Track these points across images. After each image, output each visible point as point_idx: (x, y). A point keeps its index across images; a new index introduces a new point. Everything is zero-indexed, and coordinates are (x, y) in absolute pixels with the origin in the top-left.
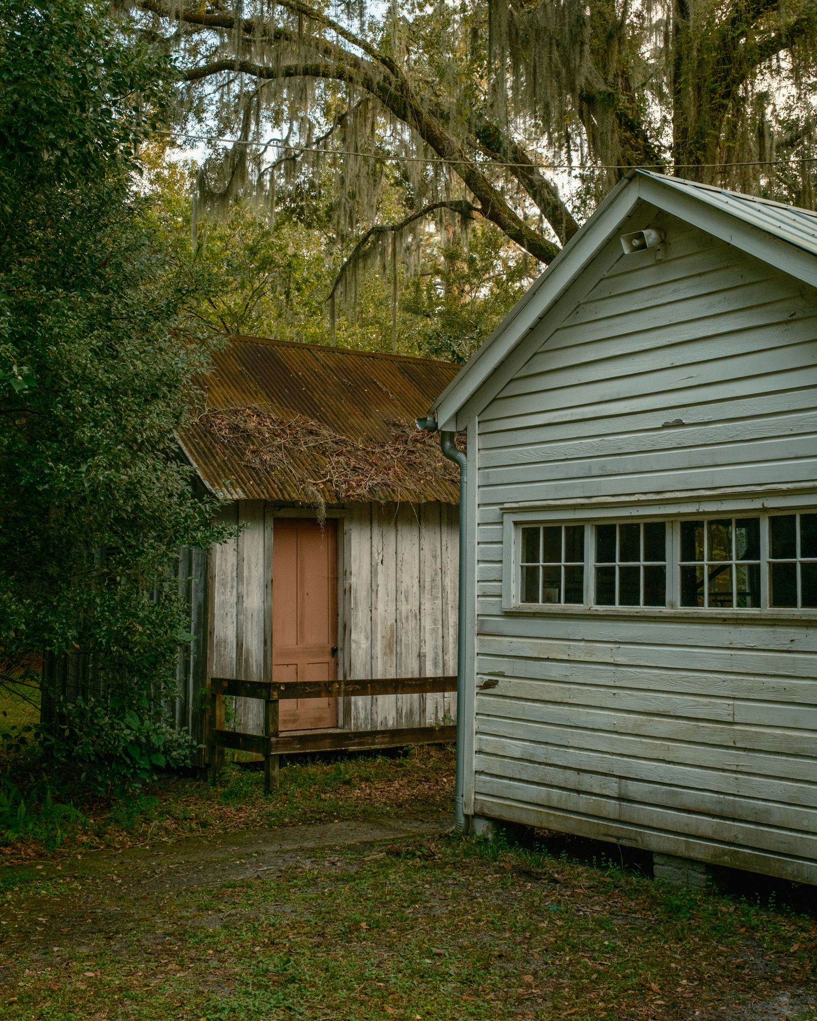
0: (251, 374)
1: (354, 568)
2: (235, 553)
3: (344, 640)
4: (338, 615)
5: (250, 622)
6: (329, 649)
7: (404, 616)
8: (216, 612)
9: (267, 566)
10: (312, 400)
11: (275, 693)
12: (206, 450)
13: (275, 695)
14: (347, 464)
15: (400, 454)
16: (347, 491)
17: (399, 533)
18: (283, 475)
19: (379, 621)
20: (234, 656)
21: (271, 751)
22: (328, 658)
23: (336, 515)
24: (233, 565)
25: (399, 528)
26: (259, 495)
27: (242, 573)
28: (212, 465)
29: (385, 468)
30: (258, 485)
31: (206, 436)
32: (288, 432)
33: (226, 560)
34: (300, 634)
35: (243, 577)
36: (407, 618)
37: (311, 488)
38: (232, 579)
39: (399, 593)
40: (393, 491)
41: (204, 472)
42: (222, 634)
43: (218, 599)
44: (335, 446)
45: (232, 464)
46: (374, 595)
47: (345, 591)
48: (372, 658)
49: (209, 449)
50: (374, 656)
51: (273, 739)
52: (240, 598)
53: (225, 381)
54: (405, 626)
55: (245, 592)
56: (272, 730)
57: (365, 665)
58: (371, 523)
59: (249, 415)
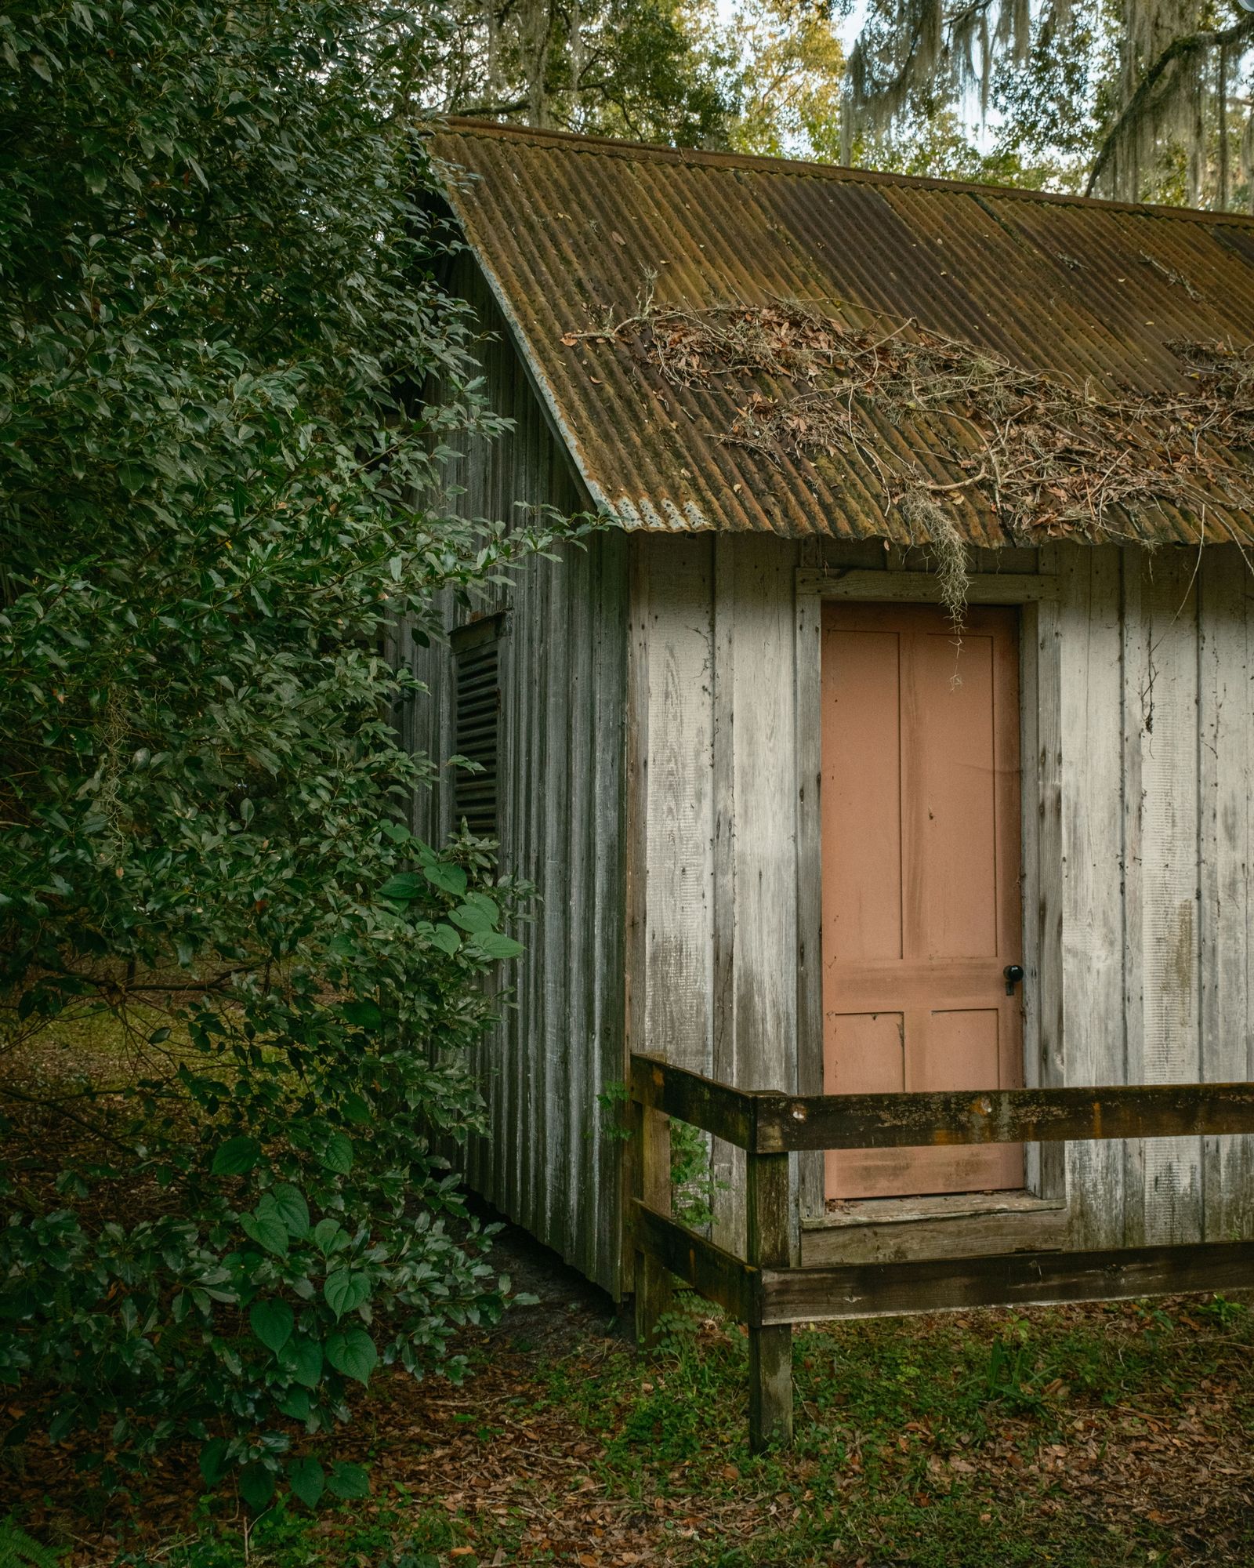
0: (799, 237)
1: (1070, 744)
2: (708, 699)
3: (1040, 947)
4: (1023, 877)
5: (753, 896)
6: (998, 972)
7: (1221, 880)
8: (649, 866)
9: (804, 735)
10: (964, 296)
11: (774, 1131)
12: (618, 404)
13: (773, 1134)
14: (1044, 443)
15: (1212, 420)
16: (1036, 512)
17: (1208, 645)
18: (840, 469)
19: (1146, 896)
20: (708, 989)
21: (762, 1315)
22: (994, 997)
23: (1009, 591)
24: (700, 731)
25: (1207, 632)
26: (754, 519)
27: (728, 754)
28: (627, 441)
29: (1163, 455)
30: (759, 495)
31: (627, 371)
32: (877, 363)
33: (679, 719)
34: (911, 928)
35: (729, 767)
36: (1232, 885)
37: (922, 503)
38: (700, 773)
39: (1207, 815)
40: (1185, 514)
41: (597, 459)
42: (670, 929)
43: (655, 827)
44: (1013, 398)
45: (688, 439)
46: (1130, 822)
47: (1041, 810)
48: (1125, 999)
49: (628, 403)
50: (1134, 995)
51: (770, 1278)
52: (722, 827)
53: (722, 252)
54: (1227, 908)
55: (738, 809)
56: (765, 1247)
57: (1104, 1019)
58: (1121, 617)
59: (768, 323)
